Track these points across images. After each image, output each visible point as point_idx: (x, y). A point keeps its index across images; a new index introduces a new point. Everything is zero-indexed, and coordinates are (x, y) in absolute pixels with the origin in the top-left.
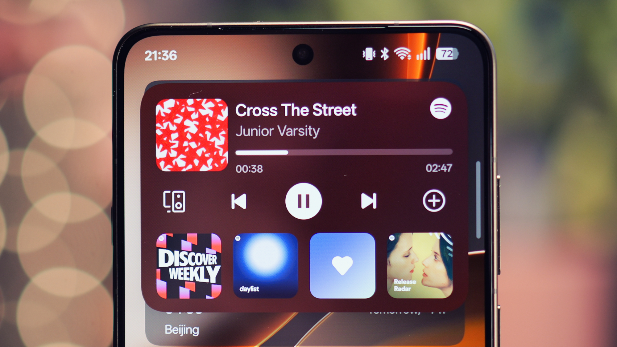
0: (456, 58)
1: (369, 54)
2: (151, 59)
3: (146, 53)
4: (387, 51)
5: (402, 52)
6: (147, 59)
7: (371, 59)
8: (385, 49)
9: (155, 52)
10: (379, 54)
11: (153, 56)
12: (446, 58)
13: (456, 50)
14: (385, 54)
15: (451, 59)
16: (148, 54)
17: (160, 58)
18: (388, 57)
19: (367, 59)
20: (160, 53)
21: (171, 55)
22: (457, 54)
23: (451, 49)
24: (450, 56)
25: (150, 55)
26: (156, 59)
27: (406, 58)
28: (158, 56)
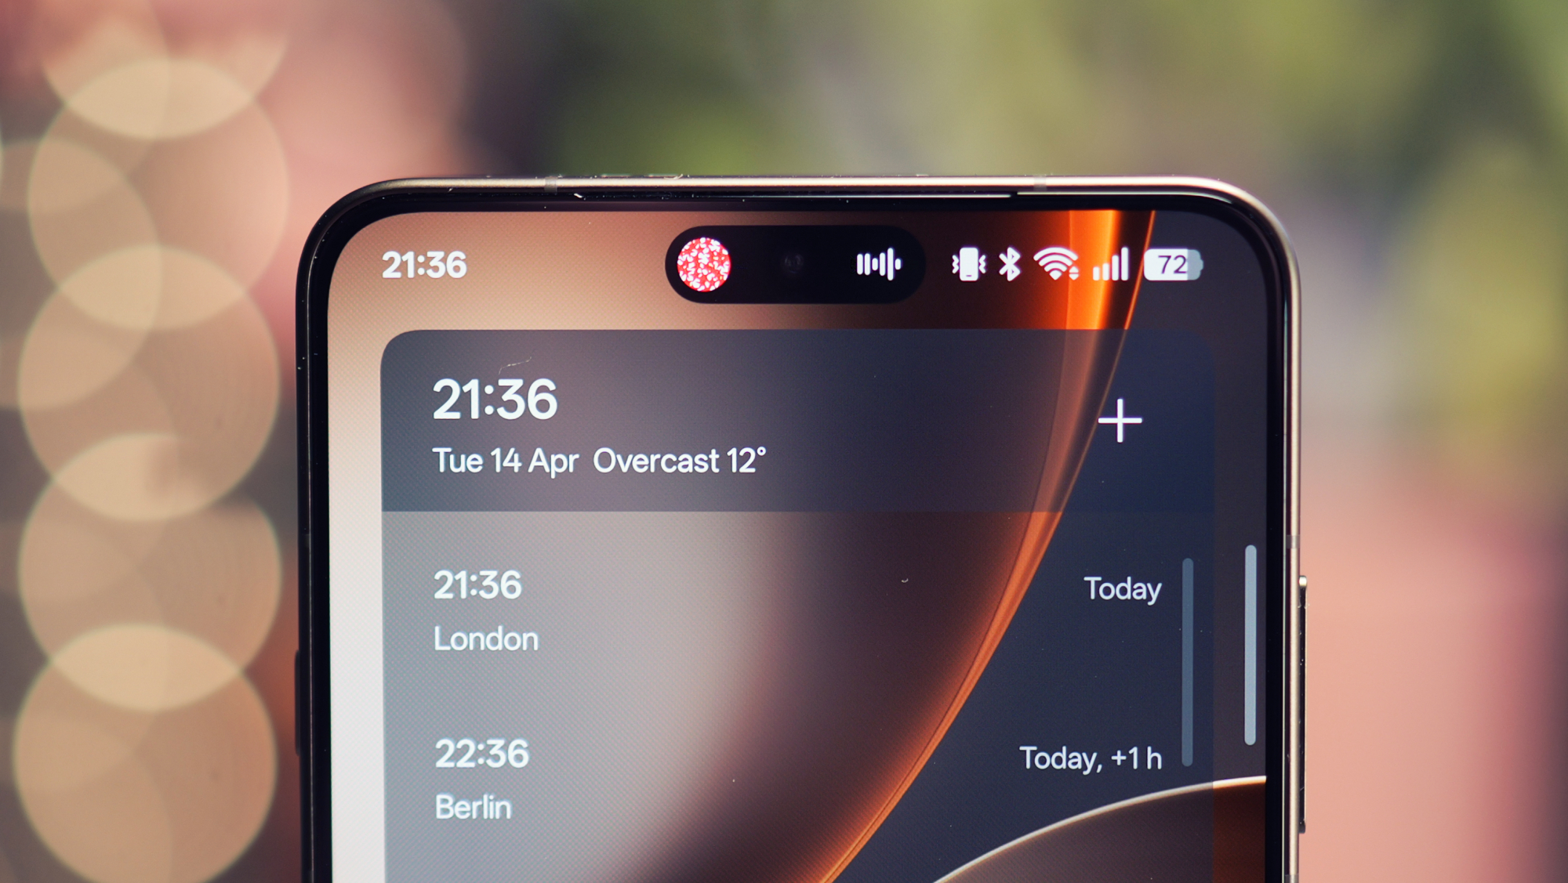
0: (1196, 276)
1: (969, 264)
2: (398, 275)
3: (386, 257)
4: (1017, 256)
5: (1055, 260)
6: (389, 273)
7: (975, 277)
8: (1010, 251)
9: (409, 256)
10: (994, 264)
11: (403, 267)
12: (1170, 276)
13: (1196, 254)
14: (1010, 264)
15: (1183, 277)
16: (392, 260)
17: (421, 271)
18: (1017, 272)
19: (963, 277)
20: (421, 259)
21: (450, 264)
22: (1200, 265)
23: (1184, 252)
24: (1181, 270)
25: (397, 262)
26: (411, 274)
27: (1066, 275)
28: (417, 265)
